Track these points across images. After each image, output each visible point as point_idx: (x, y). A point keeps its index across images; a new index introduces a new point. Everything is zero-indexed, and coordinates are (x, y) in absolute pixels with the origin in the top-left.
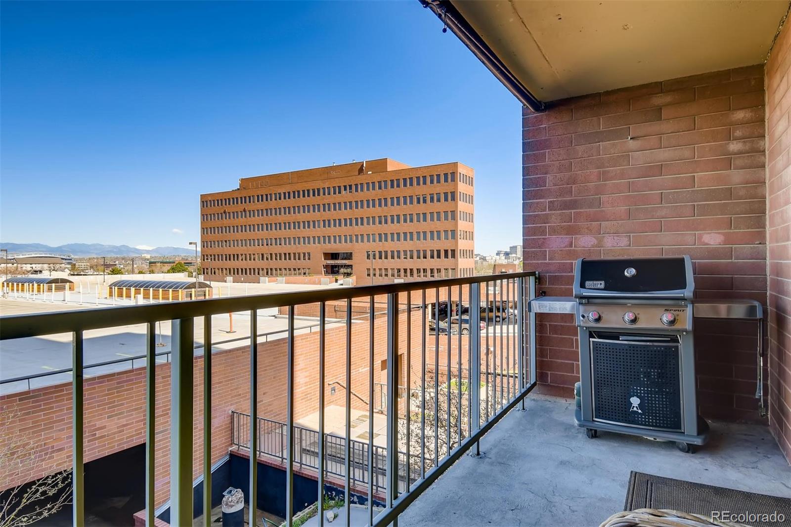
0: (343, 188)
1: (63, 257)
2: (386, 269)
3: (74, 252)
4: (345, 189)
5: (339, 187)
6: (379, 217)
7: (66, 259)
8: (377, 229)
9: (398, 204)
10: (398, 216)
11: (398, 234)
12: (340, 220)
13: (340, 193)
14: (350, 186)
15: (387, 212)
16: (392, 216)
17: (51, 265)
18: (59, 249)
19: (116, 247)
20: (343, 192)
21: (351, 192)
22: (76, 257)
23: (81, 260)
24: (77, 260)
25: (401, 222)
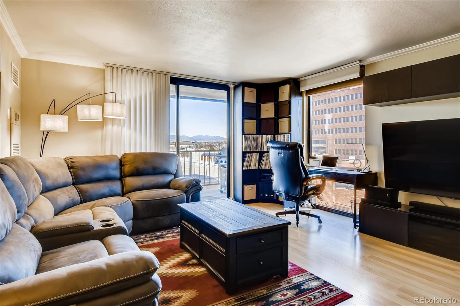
0: (321, 102)
1: (193, 142)
2: (347, 150)
3: (198, 139)
4: (322, 102)
5: (319, 101)
6: (343, 118)
7: (195, 143)
8: (342, 125)
9: (356, 109)
10: (356, 117)
11: (356, 128)
12: (319, 121)
13: (319, 104)
14: (325, 100)
15: (349, 115)
16: (352, 117)
17: (189, 146)
18: (192, 138)
19: (215, 137)
20: (321, 104)
21: (326, 104)
22: (199, 142)
23: (201, 143)
24: (199, 143)
25: (358, 121)
